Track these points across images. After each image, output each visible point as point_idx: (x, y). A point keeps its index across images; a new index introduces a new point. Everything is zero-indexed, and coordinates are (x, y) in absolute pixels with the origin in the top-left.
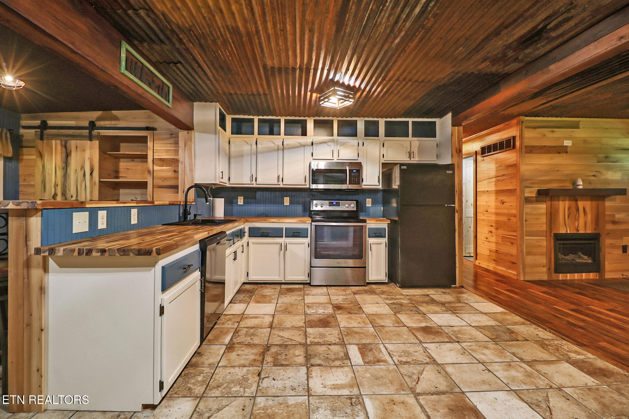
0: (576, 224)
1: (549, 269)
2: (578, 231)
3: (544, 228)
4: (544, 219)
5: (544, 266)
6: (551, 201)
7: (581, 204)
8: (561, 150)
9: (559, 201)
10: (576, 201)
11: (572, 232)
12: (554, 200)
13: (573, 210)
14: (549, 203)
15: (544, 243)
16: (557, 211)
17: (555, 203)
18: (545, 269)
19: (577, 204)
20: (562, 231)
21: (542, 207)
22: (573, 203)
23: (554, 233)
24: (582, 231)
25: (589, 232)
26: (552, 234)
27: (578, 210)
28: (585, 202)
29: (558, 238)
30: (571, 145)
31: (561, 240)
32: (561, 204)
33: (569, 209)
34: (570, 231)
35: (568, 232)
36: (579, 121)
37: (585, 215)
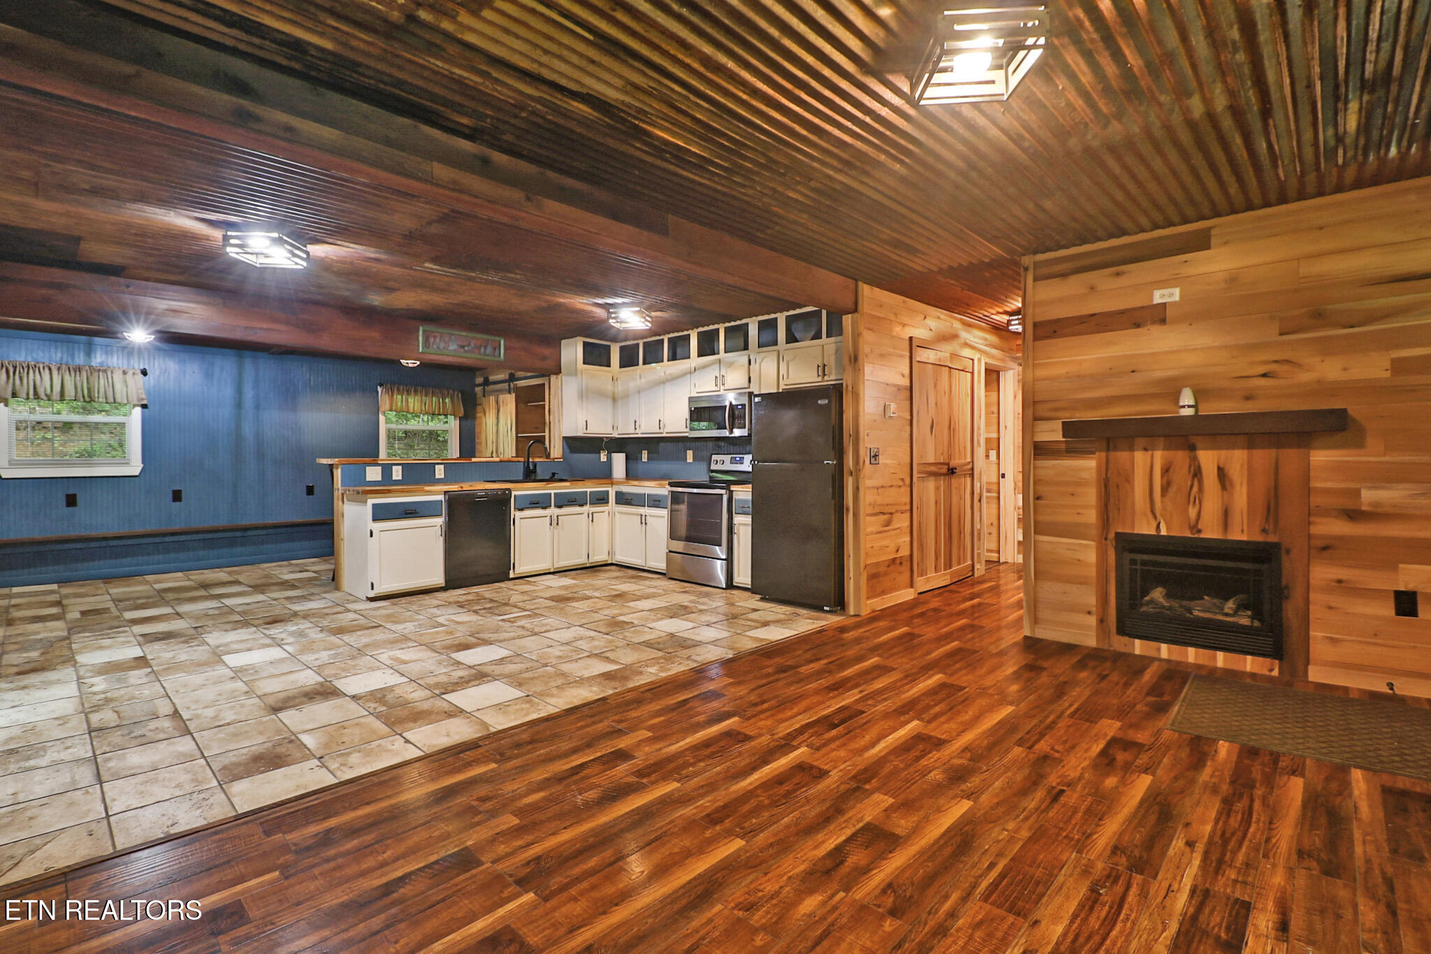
0: (1192, 512)
1: (1101, 621)
2: (1199, 531)
3: (1091, 517)
4: (1089, 496)
5: (1089, 613)
6: (1108, 450)
7: (1208, 459)
8: (1145, 316)
9: (1131, 449)
10: (1192, 448)
11: (1173, 534)
12: (1116, 449)
13: (1181, 476)
14: (1101, 456)
15: (1091, 556)
16: (1128, 479)
17: (1122, 456)
18: (1092, 621)
19: (1195, 459)
20: (1145, 528)
22: (1181, 456)
23: (1117, 534)
24: (1211, 532)
26: (1112, 535)
27: (1197, 473)
28: (1223, 453)
29: (1129, 545)
31: (1136, 551)
32: (1140, 457)
33: (1166, 470)
34: (1168, 529)
35: (1164, 532)
36: (1209, 229)
37: (1224, 487)
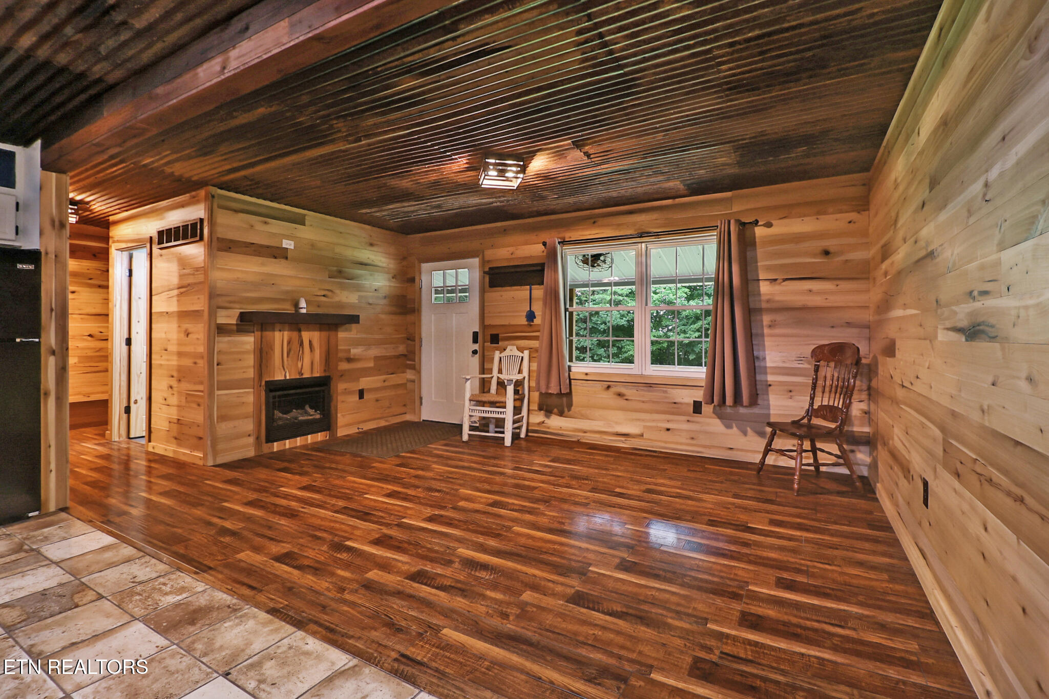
0: (300, 365)
1: (258, 438)
2: (302, 374)
3: (251, 373)
4: (250, 360)
5: (249, 435)
6: (262, 331)
7: (306, 335)
8: (279, 254)
9: (274, 330)
10: (300, 331)
11: (293, 377)
12: (266, 330)
13: (296, 345)
14: (258, 334)
15: (251, 399)
16: (272, 348)
17: (268, 334)
18: (251, 440)
19: (300, 336)
20: (279, 377)
21: (248, 341)
22: (295, 334)
23: (266, 382)
24: (307, 375)
25: (317, 374)
26: (263, 383)
27: (301, 344)
28: (311, 333)
29: (273, 388)
30: (292, 247)
31: (275, 390)
32: (277, 334)
33: (289, 343)
34: (290, 376)
35: (288, 378)
36: (305, 215)
37: (311, 351)
